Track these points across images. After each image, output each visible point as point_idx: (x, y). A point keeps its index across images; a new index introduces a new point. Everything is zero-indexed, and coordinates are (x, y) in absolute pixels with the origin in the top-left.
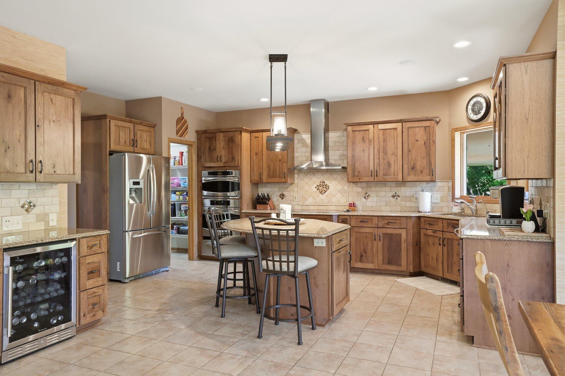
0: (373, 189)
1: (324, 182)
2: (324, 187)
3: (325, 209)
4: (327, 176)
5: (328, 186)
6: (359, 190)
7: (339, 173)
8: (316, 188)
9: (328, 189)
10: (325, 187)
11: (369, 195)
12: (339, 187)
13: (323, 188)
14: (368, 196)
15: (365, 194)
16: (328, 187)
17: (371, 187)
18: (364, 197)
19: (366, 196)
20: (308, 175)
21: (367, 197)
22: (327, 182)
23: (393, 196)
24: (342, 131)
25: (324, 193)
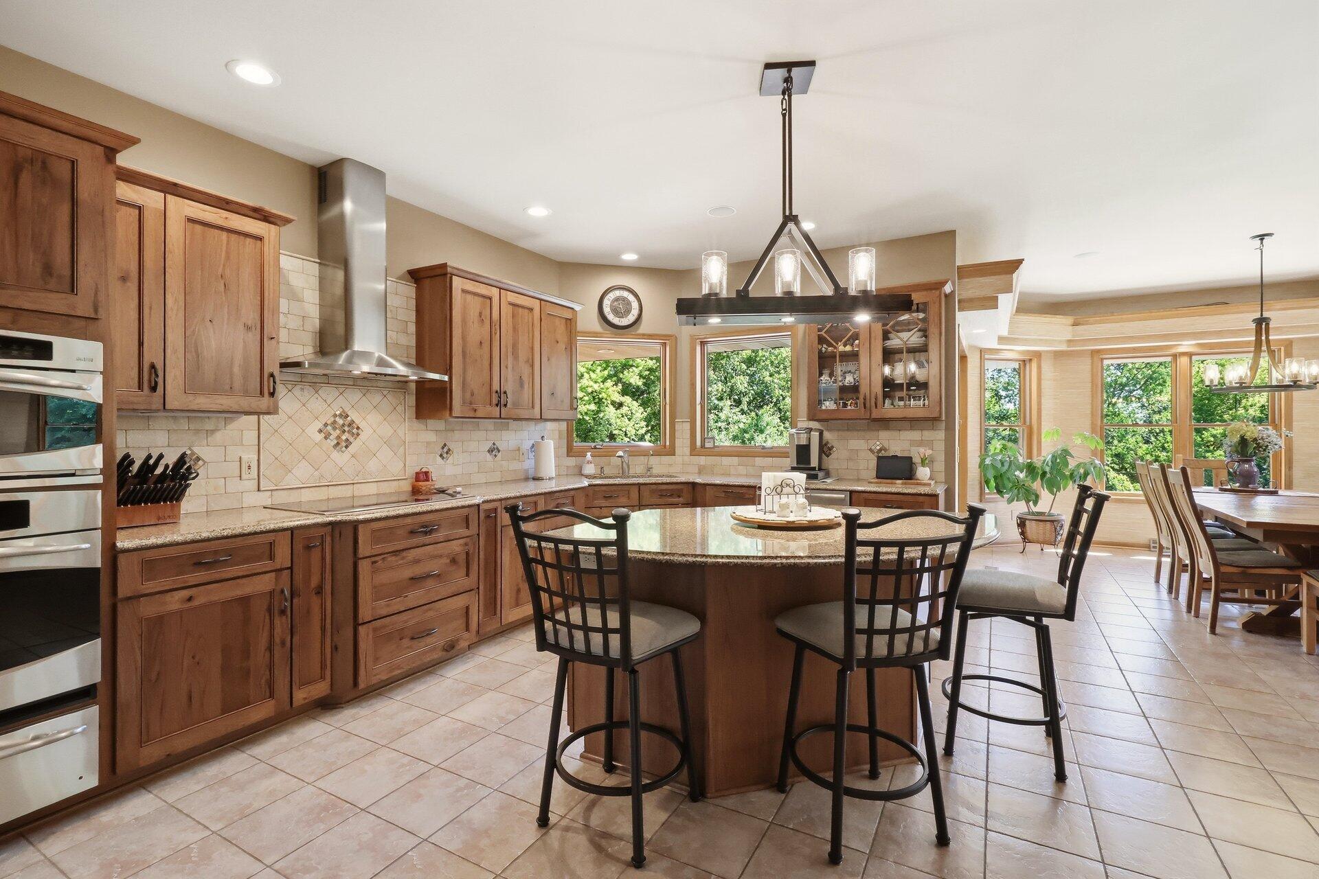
0: (457, 435)
1: (347, 416)
2: (346, 429)
3: (349, 494)
4: (354, 396)
5: (358, 428)
6: (431, 437)
7: (385, 393)
8: (320, 431)
9: (358, 434)
10: (349, 432)
11: (449, 450)
12: (386, 430)
13: (344, 432)
14: (447, 453)
15: (443, 448)
16: (355, 431)
17: (453, 431)
18: (441, 456)
19: (445, 452)
20: (297, 391)
21: (445, 455)
22: (353, 416)
23: (490, 451)
24: (394, 280)
25: (347, 447)
